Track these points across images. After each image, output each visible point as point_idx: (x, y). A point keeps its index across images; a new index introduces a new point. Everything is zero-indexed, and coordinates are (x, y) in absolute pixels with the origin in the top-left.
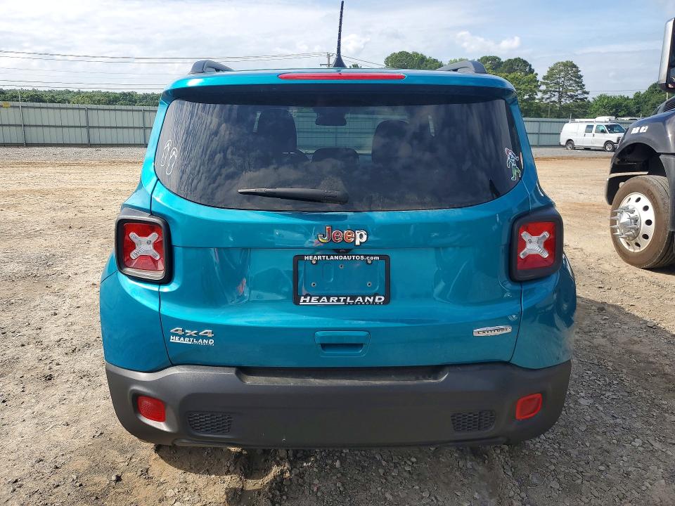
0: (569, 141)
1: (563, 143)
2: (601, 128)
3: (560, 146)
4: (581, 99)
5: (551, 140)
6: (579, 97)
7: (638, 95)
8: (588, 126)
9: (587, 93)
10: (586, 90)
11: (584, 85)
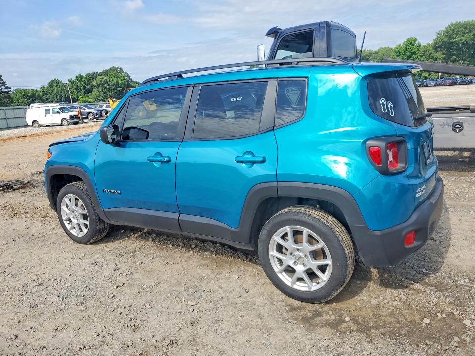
0: (34, 121)
1: (30, 123)
2: (56, 110)
3: (28, 126)
4: (6, 92)
5: (19, 122)
6: (4, 91)
7: (43, 89)
8: (46, 110)
9: (10, 88)
10: (8, 85)
11: (5, 82)
